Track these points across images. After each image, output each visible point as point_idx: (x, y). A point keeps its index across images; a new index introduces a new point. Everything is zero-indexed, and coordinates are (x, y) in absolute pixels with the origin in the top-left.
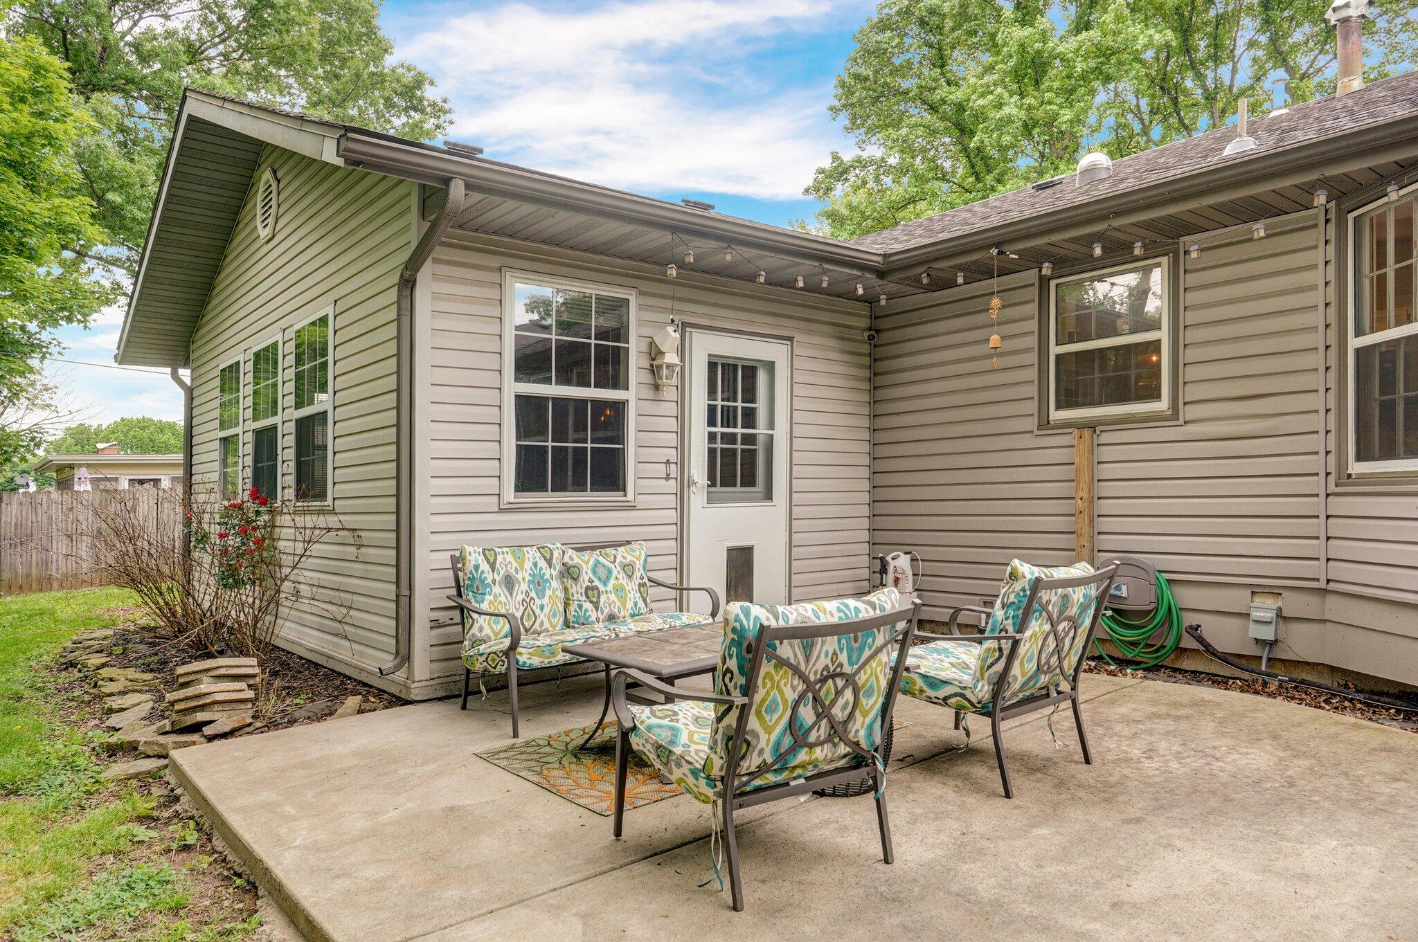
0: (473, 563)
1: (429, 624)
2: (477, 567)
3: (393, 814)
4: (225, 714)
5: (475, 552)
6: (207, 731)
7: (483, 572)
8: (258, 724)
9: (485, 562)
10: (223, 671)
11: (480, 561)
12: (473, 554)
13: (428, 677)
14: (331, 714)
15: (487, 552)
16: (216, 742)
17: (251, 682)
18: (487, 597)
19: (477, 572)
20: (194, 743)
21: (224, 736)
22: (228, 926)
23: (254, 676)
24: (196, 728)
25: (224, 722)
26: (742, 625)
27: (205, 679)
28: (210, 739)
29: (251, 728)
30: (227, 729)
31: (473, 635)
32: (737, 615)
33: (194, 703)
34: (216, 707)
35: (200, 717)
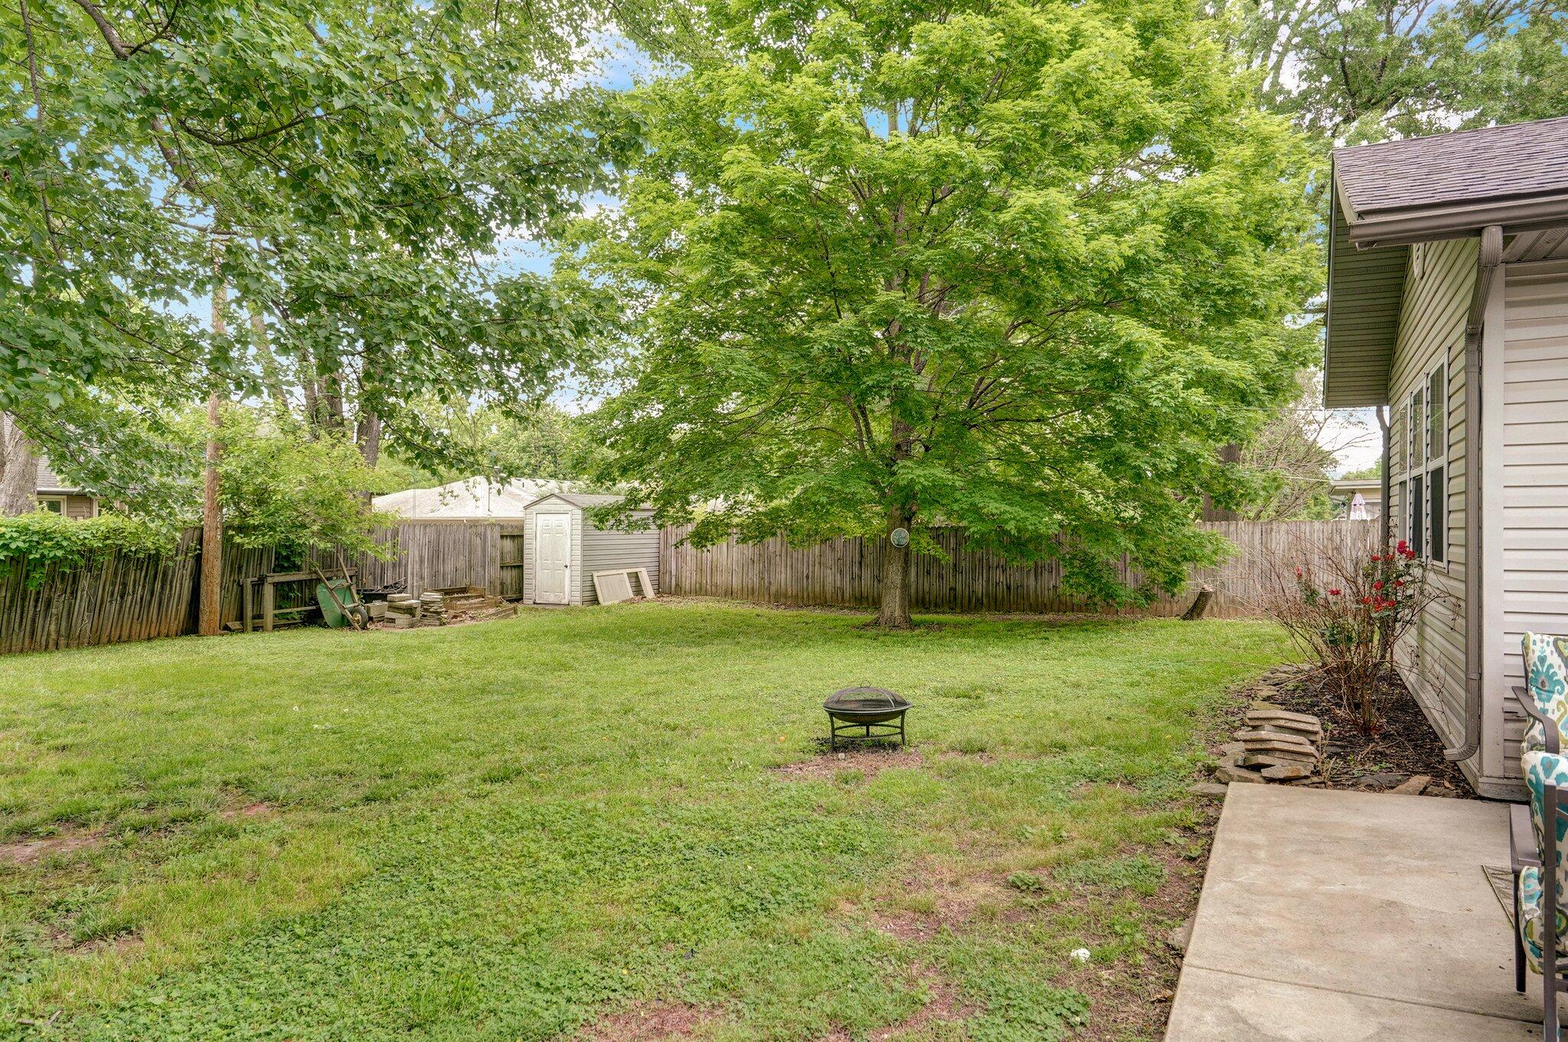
0: (1537, 654)
1: (1502, 716)
2: (1542, 660)
3: (1337, 888)
4: (1285, 763)
5: (1542, 641)
6: (1265, 772)
7: (1551, 666)
8: (1315, 779)
9: (1556, 655)
10: (1282, 723)
11: (1548, 653)
12: (1539, 644)
13: (1501, 773)
14: (1392, 788)
15: (1560, 643)
16: (1271, 785)
17: (1313, 738)
18: (1556, 696)
19: (1542, 665)
20: (1252, 781)
21: (1283, 781)
22: (1160, 918)
23: (1316, 733)
24: (1257, 768)
25: (1281, 767)
26: (1537, 778)
27: (1267, 726)
28: (1270, 780)
29: (1308, 782)
30: (1281, 776)
31: (1533, 737)
32: (1534, 767)
33: (1258, 746)
34: (1277, 754)
35: (1261, 759)
